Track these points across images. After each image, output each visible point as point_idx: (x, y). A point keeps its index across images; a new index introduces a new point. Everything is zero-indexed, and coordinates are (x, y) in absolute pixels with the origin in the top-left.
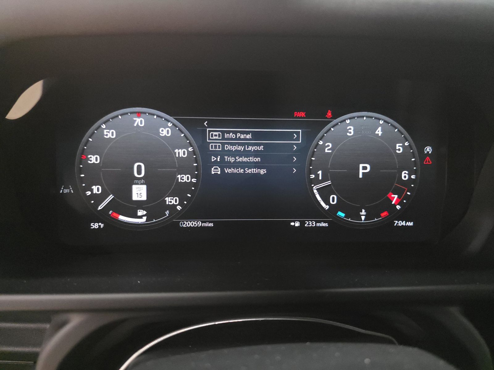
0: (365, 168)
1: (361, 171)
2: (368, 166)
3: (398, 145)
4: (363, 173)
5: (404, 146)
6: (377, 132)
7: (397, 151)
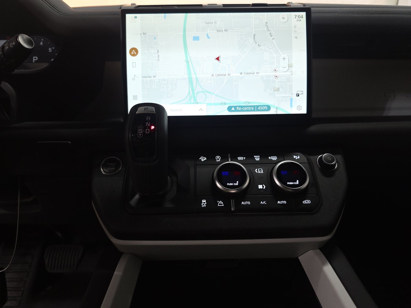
0: (35, 58)
1: (34, 60)
2: (37, 58)
3: (50, 49)
4: (35, 60)
5: (52, 49)
6: (41, 44)
7: (50, 51)
